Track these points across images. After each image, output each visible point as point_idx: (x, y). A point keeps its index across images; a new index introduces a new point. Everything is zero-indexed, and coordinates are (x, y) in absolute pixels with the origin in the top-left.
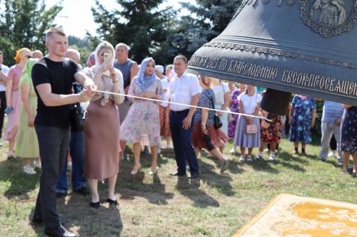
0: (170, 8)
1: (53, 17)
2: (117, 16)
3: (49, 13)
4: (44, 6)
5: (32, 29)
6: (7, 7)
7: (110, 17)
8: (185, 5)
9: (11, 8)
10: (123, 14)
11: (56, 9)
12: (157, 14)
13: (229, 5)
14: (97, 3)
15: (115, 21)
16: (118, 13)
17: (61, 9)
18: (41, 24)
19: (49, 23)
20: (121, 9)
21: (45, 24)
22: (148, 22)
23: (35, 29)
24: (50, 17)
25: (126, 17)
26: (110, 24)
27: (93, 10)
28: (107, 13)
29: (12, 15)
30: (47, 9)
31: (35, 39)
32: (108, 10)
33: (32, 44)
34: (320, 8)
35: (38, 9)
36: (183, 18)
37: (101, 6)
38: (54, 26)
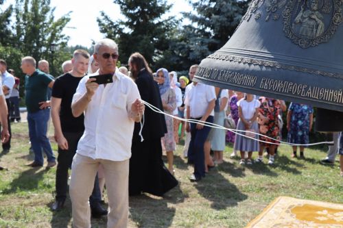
0: (172, 18)
1: (61, 28)
2: (121, 26)
3: (57, 24)
4: (52, 19)
5: (41, 39)
6: (18, 19)
7: (115, 27)
8: (186, 15)
9: (21, 21)
10: (127, 24)
11: (63, 21)
12: (160, 24)
13: (229, 14)
14: (103, 14)
15: (121, 30)
16: (122, 23)
17: (68, 20)
18: (50, 35)
19: (57, 34)
20: (126, 19)
21: (53, 35)
22: (151, 32)
23: (44, 39)
24: (58, 27)
25: (130, 27)
26: (115, 34)
27: (99, 21)
28: (112, 23)
29: (22, 26)
30: (55, 20)
31: (44, 49)
32: (113, 21)
33: (41, 54)
35: (47, 20)
36: (185, 27)
37: (106, 17)
38: (62, 36)
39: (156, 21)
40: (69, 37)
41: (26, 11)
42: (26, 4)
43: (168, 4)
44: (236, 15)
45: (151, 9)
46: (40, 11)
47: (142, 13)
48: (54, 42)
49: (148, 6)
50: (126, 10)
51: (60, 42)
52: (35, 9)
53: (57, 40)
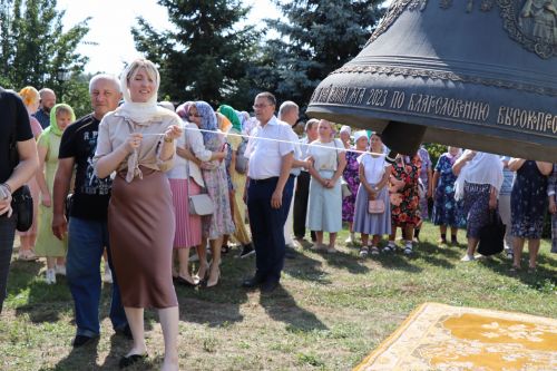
0: (251, 28)
1: (74, 45)
2: (170, 41)
3: (67, 38)
4: (60, 28)
5: (41, 62)
6: (5, 30)
7: (161, 42)
8: (272, 23)
9: (10, 32)
10: (179, 37)
11: (78, 33)
12: (231, 37)
13: (339, 22)
14: (141, 22)
15: (169, 49)
16: (172, 36)
17: (85, 31)
18: (56, 55)
19: (68, 53)
20: (177, 30)
21: (62, 55)
22: (217, 49)
23: (46, 62)
24: (68, 44)
26: (161, 53)
27: (134, 32)
28: (156, 36)
29: (12, 41)
30: (65, 31)
31: (47, 76)
32: (158, 32)
33: (42, 85)
34: (531, 16)
35: (52, 31)
36: (270, 42)
37: (147, 26)
38: (75, 57)
39: (224, 33)
40: (86, 58)
41: (18, 16)
42: (17, 6)
43: (244, 6)
44: (349, 23)
45: (216, 14)
46: (39, 16)
47: (203, 20)
48: (63, 67)
49: (212, 10)
50: (177, 15)
51: (72, 65)
52: (31, 14)
53: (68, 62)
